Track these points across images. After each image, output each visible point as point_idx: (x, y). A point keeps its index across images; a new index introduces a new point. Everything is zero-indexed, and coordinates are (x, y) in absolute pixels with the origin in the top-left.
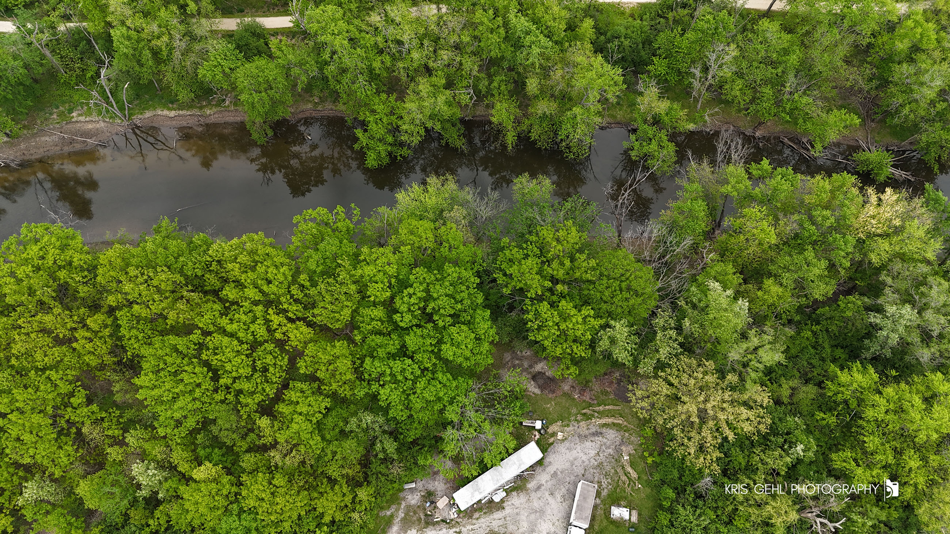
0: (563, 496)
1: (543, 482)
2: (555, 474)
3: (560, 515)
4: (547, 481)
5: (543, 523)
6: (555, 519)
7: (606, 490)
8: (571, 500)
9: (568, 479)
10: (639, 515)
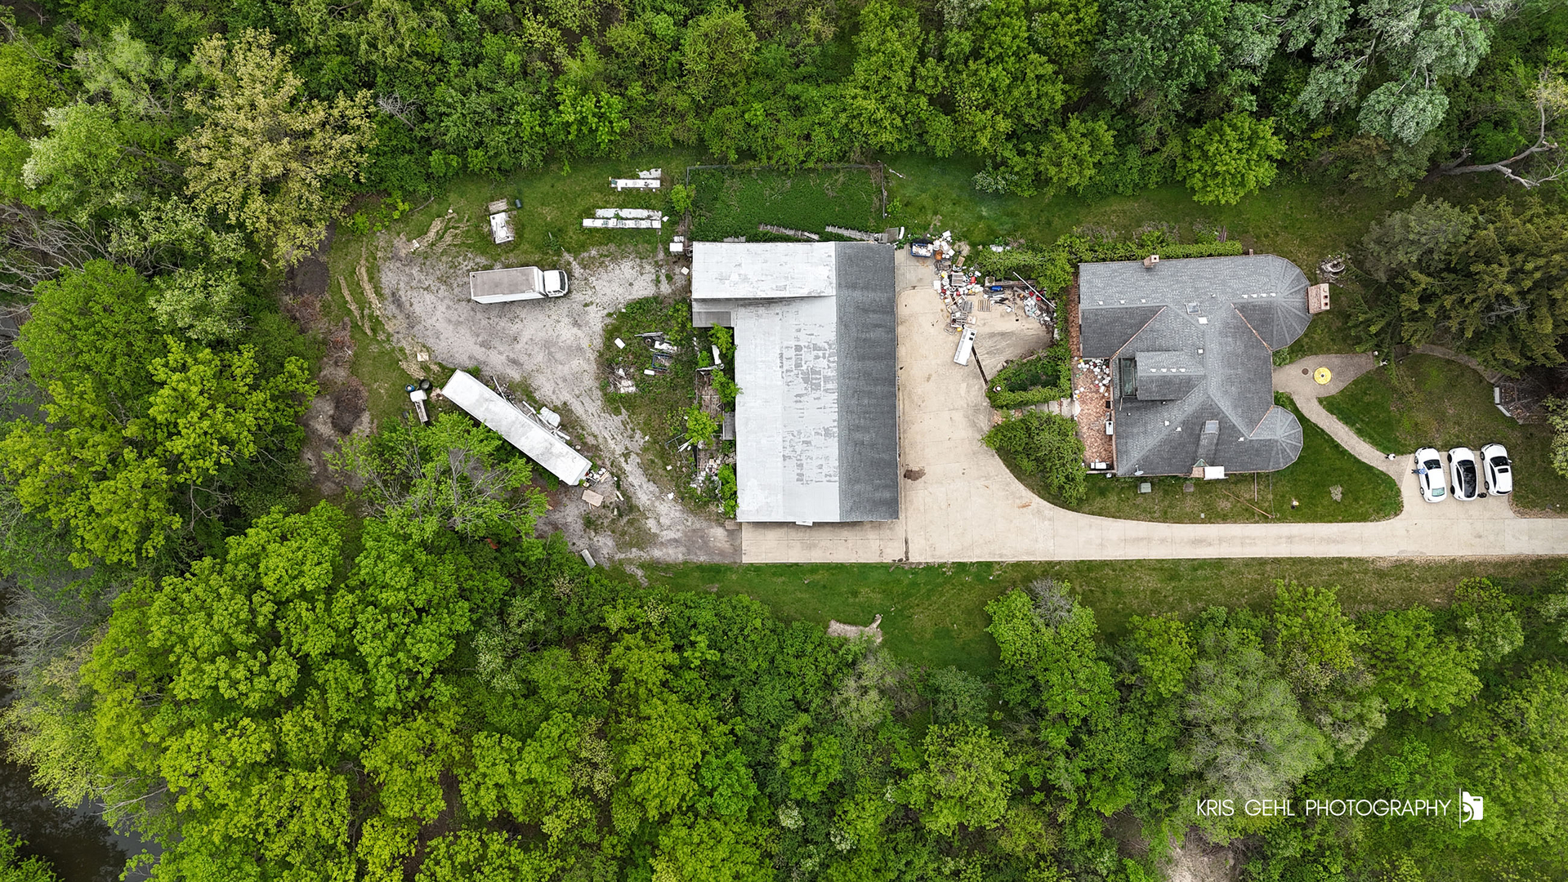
0: (512, 321)
1: (503, 358)
2: (485, 345)
3: (541, 317)
4: (500, 353)
5: (563, 338)
6: (549, 322)
7: (478, 260)
8: (513, 308)
9: (484, 322)
10: (492, 199)
